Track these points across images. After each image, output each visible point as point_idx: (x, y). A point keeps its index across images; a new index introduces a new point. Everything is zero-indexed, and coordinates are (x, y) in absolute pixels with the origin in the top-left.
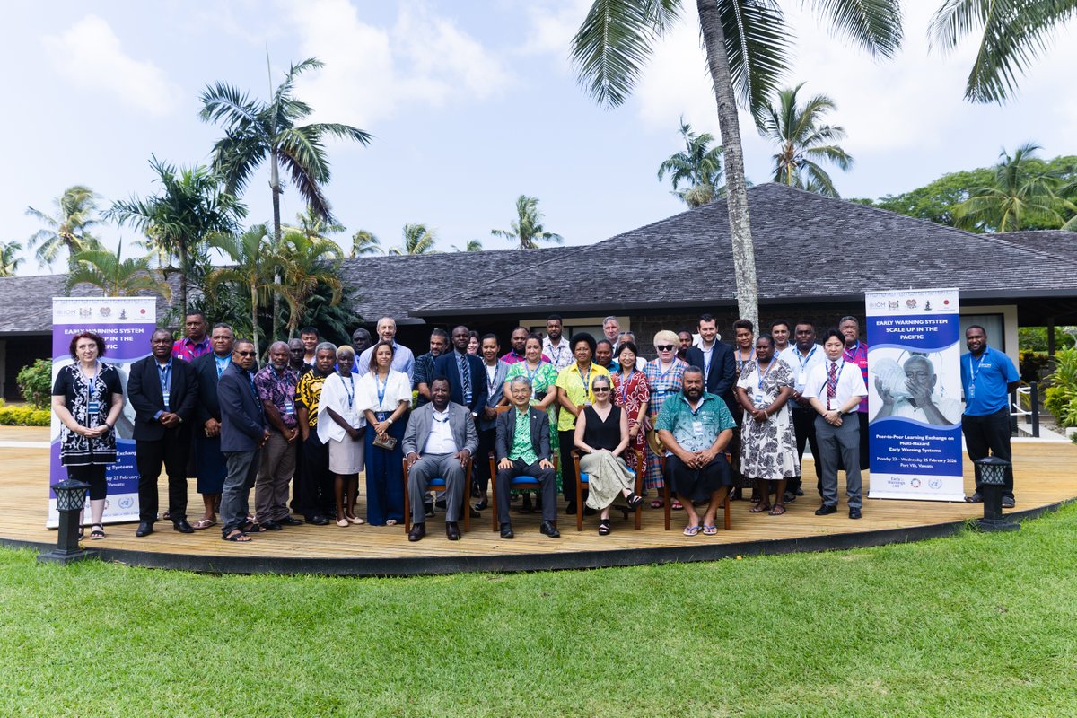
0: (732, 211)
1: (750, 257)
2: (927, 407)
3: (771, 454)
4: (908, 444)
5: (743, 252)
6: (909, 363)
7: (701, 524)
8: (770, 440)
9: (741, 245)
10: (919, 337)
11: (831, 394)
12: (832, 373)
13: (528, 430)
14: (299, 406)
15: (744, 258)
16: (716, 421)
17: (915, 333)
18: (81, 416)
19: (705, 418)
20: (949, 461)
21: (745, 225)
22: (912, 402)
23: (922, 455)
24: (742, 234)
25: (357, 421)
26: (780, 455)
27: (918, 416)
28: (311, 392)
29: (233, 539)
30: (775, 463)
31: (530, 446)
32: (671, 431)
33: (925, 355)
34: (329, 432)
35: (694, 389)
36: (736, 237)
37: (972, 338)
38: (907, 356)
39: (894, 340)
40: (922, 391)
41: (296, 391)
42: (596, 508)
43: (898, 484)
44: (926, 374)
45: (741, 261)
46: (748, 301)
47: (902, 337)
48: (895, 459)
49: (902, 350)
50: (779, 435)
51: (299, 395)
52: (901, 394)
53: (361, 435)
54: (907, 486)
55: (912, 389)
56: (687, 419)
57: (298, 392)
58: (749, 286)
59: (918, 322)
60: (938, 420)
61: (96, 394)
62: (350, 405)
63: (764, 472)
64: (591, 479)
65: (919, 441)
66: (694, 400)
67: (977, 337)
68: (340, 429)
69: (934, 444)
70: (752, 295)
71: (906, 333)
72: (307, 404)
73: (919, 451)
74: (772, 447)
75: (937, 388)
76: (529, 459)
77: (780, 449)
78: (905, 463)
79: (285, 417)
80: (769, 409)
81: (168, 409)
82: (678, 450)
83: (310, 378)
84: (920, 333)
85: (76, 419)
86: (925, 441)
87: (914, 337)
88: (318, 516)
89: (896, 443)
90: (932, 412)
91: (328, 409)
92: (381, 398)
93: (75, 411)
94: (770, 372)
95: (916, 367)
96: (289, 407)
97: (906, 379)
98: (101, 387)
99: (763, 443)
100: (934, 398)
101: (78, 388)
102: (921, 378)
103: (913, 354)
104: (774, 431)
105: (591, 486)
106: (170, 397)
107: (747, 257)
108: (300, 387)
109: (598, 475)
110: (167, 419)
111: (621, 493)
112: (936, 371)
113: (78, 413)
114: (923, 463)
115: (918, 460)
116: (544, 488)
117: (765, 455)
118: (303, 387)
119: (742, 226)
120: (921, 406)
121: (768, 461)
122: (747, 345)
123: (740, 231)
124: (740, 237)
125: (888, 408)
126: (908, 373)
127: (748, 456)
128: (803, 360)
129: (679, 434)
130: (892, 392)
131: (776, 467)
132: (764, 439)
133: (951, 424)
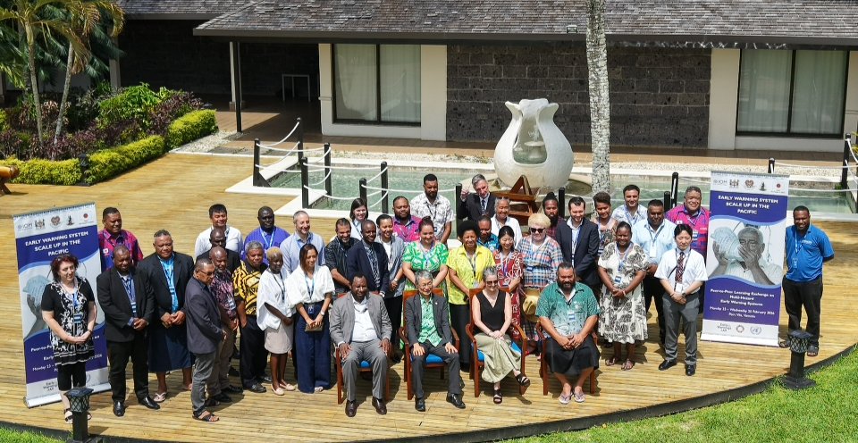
0: (590, 50)
1: (605, 94)
2: (755, 269)
3: (626, 324)
4: (736, 297)
5: (599, 90)
6: (742, 232)
7: (572, 390)
8: (626, 313)
9: (597, 83)
10: (754, 212)
11: (678, 279)
12: (680, 261)
13: (432, 315)
14: (238, 300)
15: (600, 96)
16: (585, 309)
17: (750, 208)
18: (70, 325)
19: (577, 307)
20: (769, 313)
21: (603, 63)
22: (743, 264)
23: (747, 307)
24: (599, 73)
25: (289, 311)
26: (633, 325)
27: (746, 276)
28: (247, 286)
29: (205, 419)
30: (629, 330)
31: (434, 329)
32: (549, 317)
33: (757, 227)
34: (267, 321)
35: (568, 282)
36: (593, 75)
37: (799, 219)
38: (742, 227)
39: (732, 212)
40: (751, 256)
41: (233, 286)
42: (491, 381)
43: (725, 329)
44: (756, 243)
45: (596, 98)
46: (601, 136)
47: (739, 210)
48: (725, 309)
49: (738, 222)
50: (633, 308)
51: (237, 291)
52: (735, 257)
53: (293, 322)
54: (733, 331)
55: (743, 254)
56: (562, 307)
57: (236, 287)
58: (602, 122)
59: (754, 200)
60: (763, 280)
61: (79, 307)
62: (283, 298)
63: (620, 337)
64: (487, 359)
65: (746, 296)
66: (568, 291)
67: (803, 219)
68: (276, 319)
69: (757, 299)
70: (604, 130)
71: (743, 208)
72: (244, 297)
73: (745, 304)
74: (627, 318)
75: (764, 254)
76: (435, 341)
77: (633, 320)
78: (732, 312)
79: (229, 312)
80: (627, 289)
81: (136, 315)
82: (556, 335)
83: (244, 275)
84: (754, 209)
85: (65, 329)
86: (751, 296)
87: (749, 211)
88: (256, 384)
89: (726, 296)
90: (758, 274)
91: (266, 304)
92: (311, 293)
93: (64, 321)
94: (628, 257)
95: (749, 236)
96: (231, 302)
97: (739, 245)
98: (83, 301)
99: (620, 314)
100: (760, 264)
101: (66, 304)
102: (752, 246)
103: (747, 225)
104: (630, 306)
105: (486, 365)
106: (136, 305)
107: (602, 95)
108: (237, 282)
109: (493, 356)
110: (138, 325)
111: (512, 372)
112: (765, 241)
113: (66, 323)
114: (748, 313)
115: (744, 311)
116: (450, 368)
117: (621, 324)
118: (239, 283)
119: (599, 64)
120: (750, 268)
121: (623, 329)
122: (606, 216)
123: (597, 70)
124: (597, 75)
125: (722, 268)
126: (741, 241)
127: (607, 322)
128: (654, 235)
129: (556, 320)
130: (727, 254)
131: (630, 333)
132: (621, 312)
133: (773, 284)
